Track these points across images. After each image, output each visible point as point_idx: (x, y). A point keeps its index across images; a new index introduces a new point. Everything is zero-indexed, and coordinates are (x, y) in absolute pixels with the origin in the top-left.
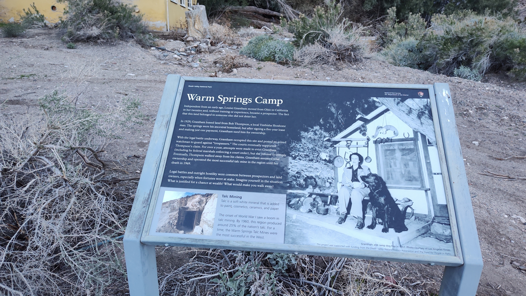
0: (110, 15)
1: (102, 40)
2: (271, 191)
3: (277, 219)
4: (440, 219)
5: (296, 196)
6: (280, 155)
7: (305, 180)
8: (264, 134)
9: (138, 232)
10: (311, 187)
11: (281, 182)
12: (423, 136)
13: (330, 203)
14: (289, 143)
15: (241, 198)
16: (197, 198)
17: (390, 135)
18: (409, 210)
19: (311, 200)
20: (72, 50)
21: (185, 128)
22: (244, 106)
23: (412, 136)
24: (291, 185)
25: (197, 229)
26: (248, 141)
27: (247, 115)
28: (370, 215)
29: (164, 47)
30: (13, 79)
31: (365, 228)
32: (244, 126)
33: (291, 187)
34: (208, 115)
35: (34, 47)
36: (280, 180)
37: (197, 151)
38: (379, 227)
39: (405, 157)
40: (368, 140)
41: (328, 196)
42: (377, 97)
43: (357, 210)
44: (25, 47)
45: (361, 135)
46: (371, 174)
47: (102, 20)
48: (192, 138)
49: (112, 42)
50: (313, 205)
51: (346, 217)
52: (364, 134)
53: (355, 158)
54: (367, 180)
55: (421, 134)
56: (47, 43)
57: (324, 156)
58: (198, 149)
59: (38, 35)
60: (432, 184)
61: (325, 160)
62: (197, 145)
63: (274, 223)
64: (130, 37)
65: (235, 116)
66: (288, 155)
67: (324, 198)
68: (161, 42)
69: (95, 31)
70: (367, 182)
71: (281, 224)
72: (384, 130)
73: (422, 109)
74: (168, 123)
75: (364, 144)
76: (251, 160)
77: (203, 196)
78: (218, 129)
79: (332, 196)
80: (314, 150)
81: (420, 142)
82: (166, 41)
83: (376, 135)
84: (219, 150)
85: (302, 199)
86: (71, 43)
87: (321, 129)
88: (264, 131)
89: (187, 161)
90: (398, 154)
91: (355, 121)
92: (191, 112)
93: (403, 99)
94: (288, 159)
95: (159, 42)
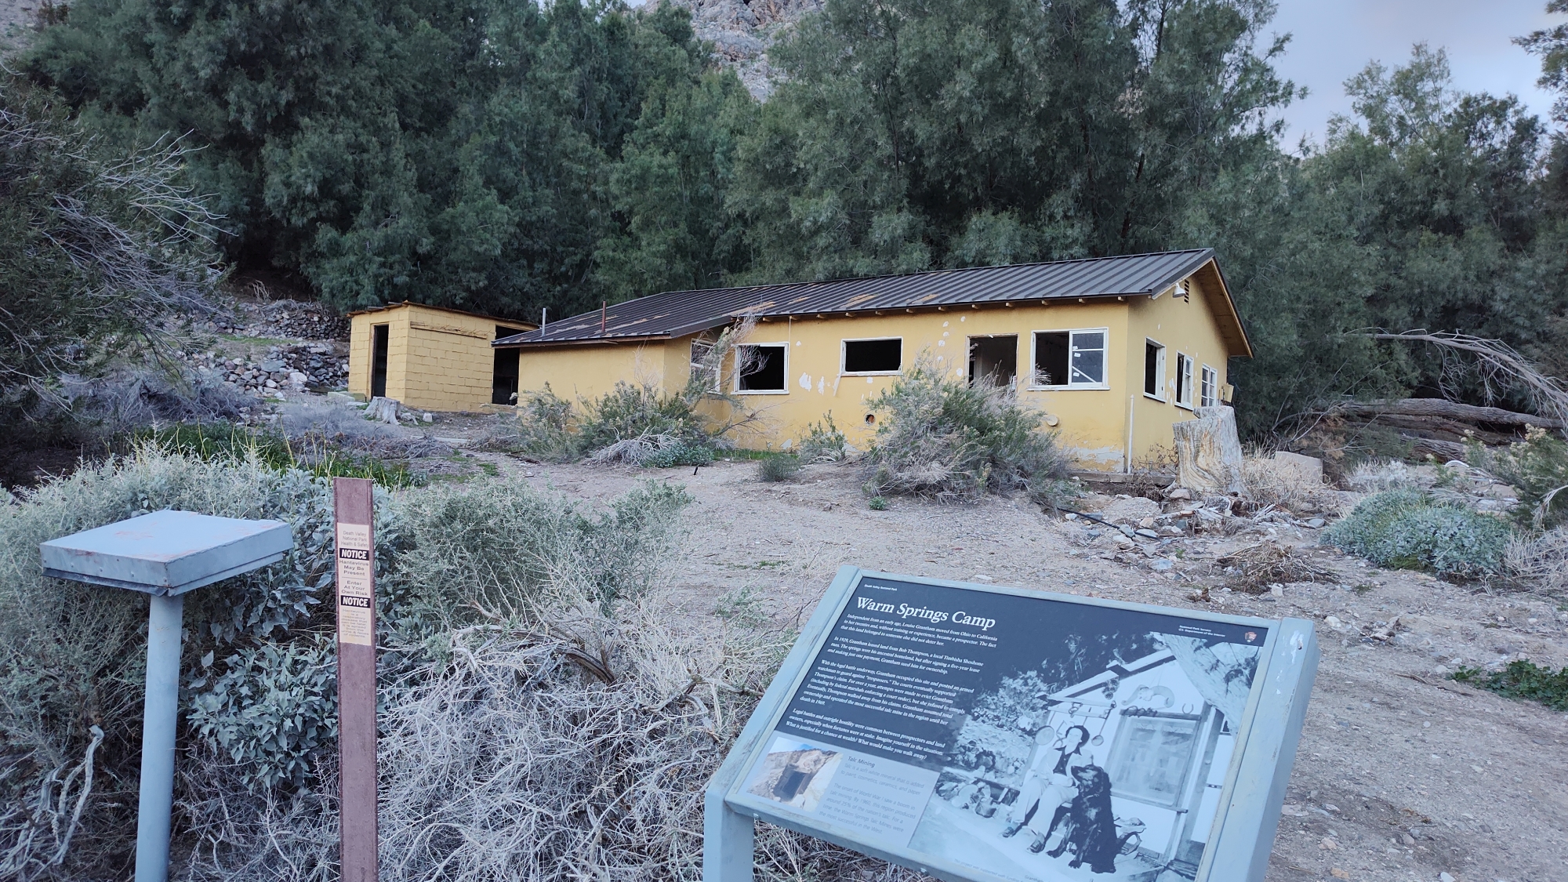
0: (977, 436)
1: (948, 493)
2: (920, 764)
3: (913, 808)
4: (1183, 866)
5: (954, 779)
6: (955, 710)
7: (978, 756)
8: (945, 672)
9: (726, 785)
10: (983, 768)
11: (941, 753)
12: (1220, 715)
13: (1003, 801)
14: (977, 693)
15: (873, 766)
16: (815, 755)
17: (1157, 704)
18: (1132, 840)
19: (974, 789)
20: (879, 513)
21: (837, 649)
22: (932, 625)
23: (1198, 711)
24: (953, 759)
25: (798, 799)
26: (917, 680)
27: (931, 639)
28: (1061, 833)
29: (1100, 513)
30: (746, 567)
31: (1043, 853)
32: (919, 657)
33: (952, 764)
34: (875, 633)
35: (805, 503)
36: (939, 749)
37: (840, 686)
38: (1068, 857)
39: (1166, 746)
40: (1113, 706)
41: (1002, 789)
42: (1162, 632)
43: (1041, 822)
44: (791, 504)
45: (1103, 696)
46: (1092, 765)
47: (955, 448)
48: (841, 666)
49: (970, 497)
50: (974, 798)
51: (1019, 828)
52: (1109, 696)
53: (1077, 734)
54: (1081, 774)
55: (1218, 711)
56: (832, 495)
57: (1025, 722)
58: (843, 683)
59: (822, 477)
60: (1196, 803)
61: (1024, 730)
62: (843, 676)
63: (904, 814)
64: (1017, 487)
65: (914, 639)
66: (968, 712)
67: (996, 791)
68: (1095, 500)
69: (934, 472)
70: (1080, 779)
71: (913, 817)
72: (1150, 693)
73: (1240, 665)
74: (817, 637)
75: (1102, 713)
76: (909, 711)
77: (824, 753)
78: (881, 657)
79: (1010, 790)
80: (1012, 710)
81: (1208, 726)
82: (1111, 499)
83: (1130, 701)
84: (870, 689)
85: (961, 785)
86: (879, 498)
87: (1038, 676)
88: (946, 669)
89: (822, 699)
90: (1157, 739)
91: (1105, 670)
92: (853, 626)
93: (1211, 642)
94: (965, 719)
95: (1091, 501)
